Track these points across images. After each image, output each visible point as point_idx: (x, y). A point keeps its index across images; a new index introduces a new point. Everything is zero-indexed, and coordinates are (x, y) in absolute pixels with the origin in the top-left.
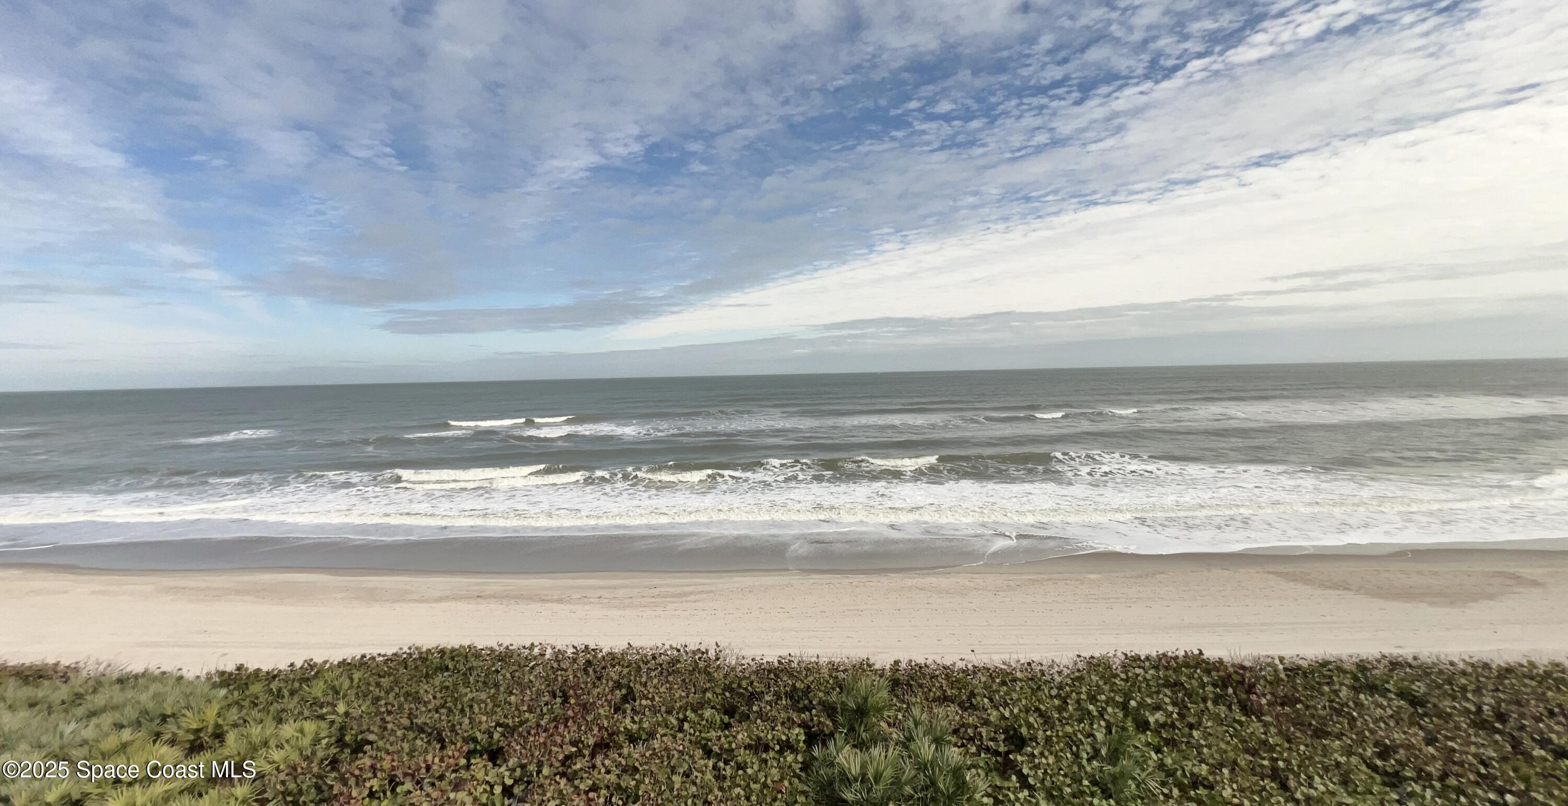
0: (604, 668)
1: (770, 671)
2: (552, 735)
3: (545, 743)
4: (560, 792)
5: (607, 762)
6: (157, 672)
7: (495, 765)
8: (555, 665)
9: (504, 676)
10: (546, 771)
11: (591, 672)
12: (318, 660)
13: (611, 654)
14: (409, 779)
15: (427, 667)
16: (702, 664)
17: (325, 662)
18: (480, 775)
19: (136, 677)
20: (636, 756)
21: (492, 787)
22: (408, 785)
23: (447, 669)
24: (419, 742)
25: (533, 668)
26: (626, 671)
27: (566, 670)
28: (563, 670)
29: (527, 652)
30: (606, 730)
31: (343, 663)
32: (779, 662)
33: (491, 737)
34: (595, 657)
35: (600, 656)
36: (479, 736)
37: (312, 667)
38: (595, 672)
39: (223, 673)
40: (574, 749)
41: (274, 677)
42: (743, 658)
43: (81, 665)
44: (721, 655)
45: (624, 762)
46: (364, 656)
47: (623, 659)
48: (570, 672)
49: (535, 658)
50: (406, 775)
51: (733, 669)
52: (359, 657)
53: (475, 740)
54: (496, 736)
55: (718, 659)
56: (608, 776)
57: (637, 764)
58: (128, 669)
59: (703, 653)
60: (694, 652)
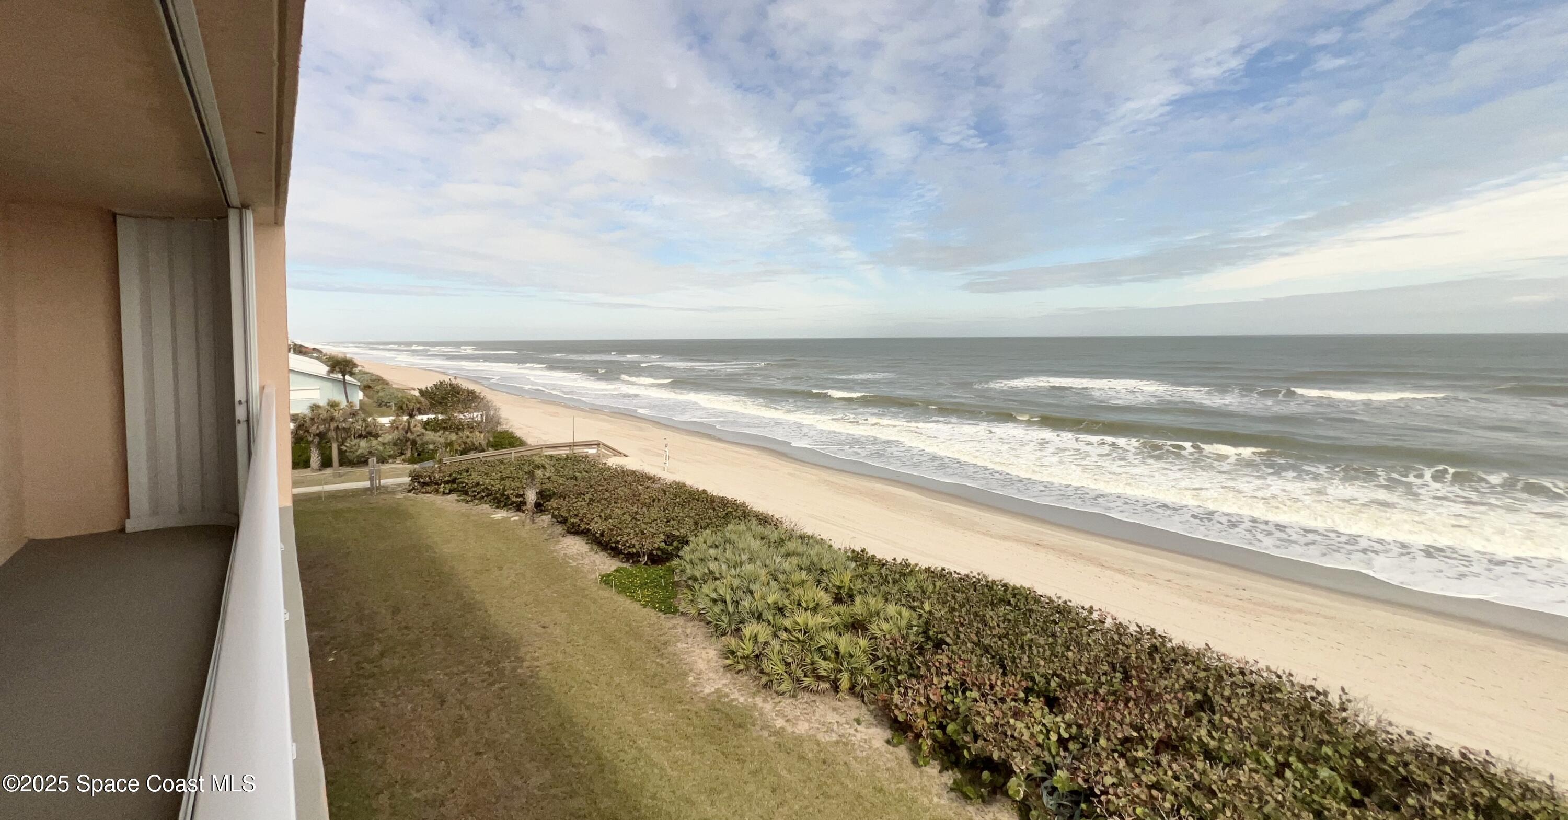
0: (1174, 661)
1: (1443, 761)
2: (1110, 708)
3: (1103, 714)
4: (1119, 772)
5: (1174, 765)
6: (819, 537)
7: (1051, 711)
8: (1116, 637)
9: (1063, 629)
10: (1103, 742)
11: (1158, 660)
12: (912, 562)
13: (1183, 648)
14: (975, 688)
15: (993, 596)
16: (1316, 707)
17: (917, 565)
18: (1038, 714)
19: (808, 537)
20: (1215, 777)
21: (1048, 731)
22: (975, 694)
23: (1009, 604)
24: (984, 659)
25: (1091, 631)
26: (1202, 674)
27: (1128, 647)
28: (1124, 645)
29: (1086, 613)
30: (1175, 730)
31: (928, 570)
32: (1463, 755)
33: (1048, 683)
34: (1163, 644)
35: (1169, 645)
36: (1037, 678)
37: (908, 565)
38: (1163, 661)
39: (853, 551)
40: (1135, 734)
41: (884, 565)
42: (1390, 724)
43: (783, 520)
44: (1350, 706)
45: (1197, 776)
46: (943, 569)
47: (1198, 659)
48: (1132, 650)
49: (1094, 622)
50: (974, 684)
51: (1371, 732)
52: (939, 569)
53: (1033, 679)
54: (1053, 684)
55: (1344, 710)
56: (1176, 783)
57: (1214, 787)
58: (805, 531)
59: (1318, 693)
60: (1303, 687)
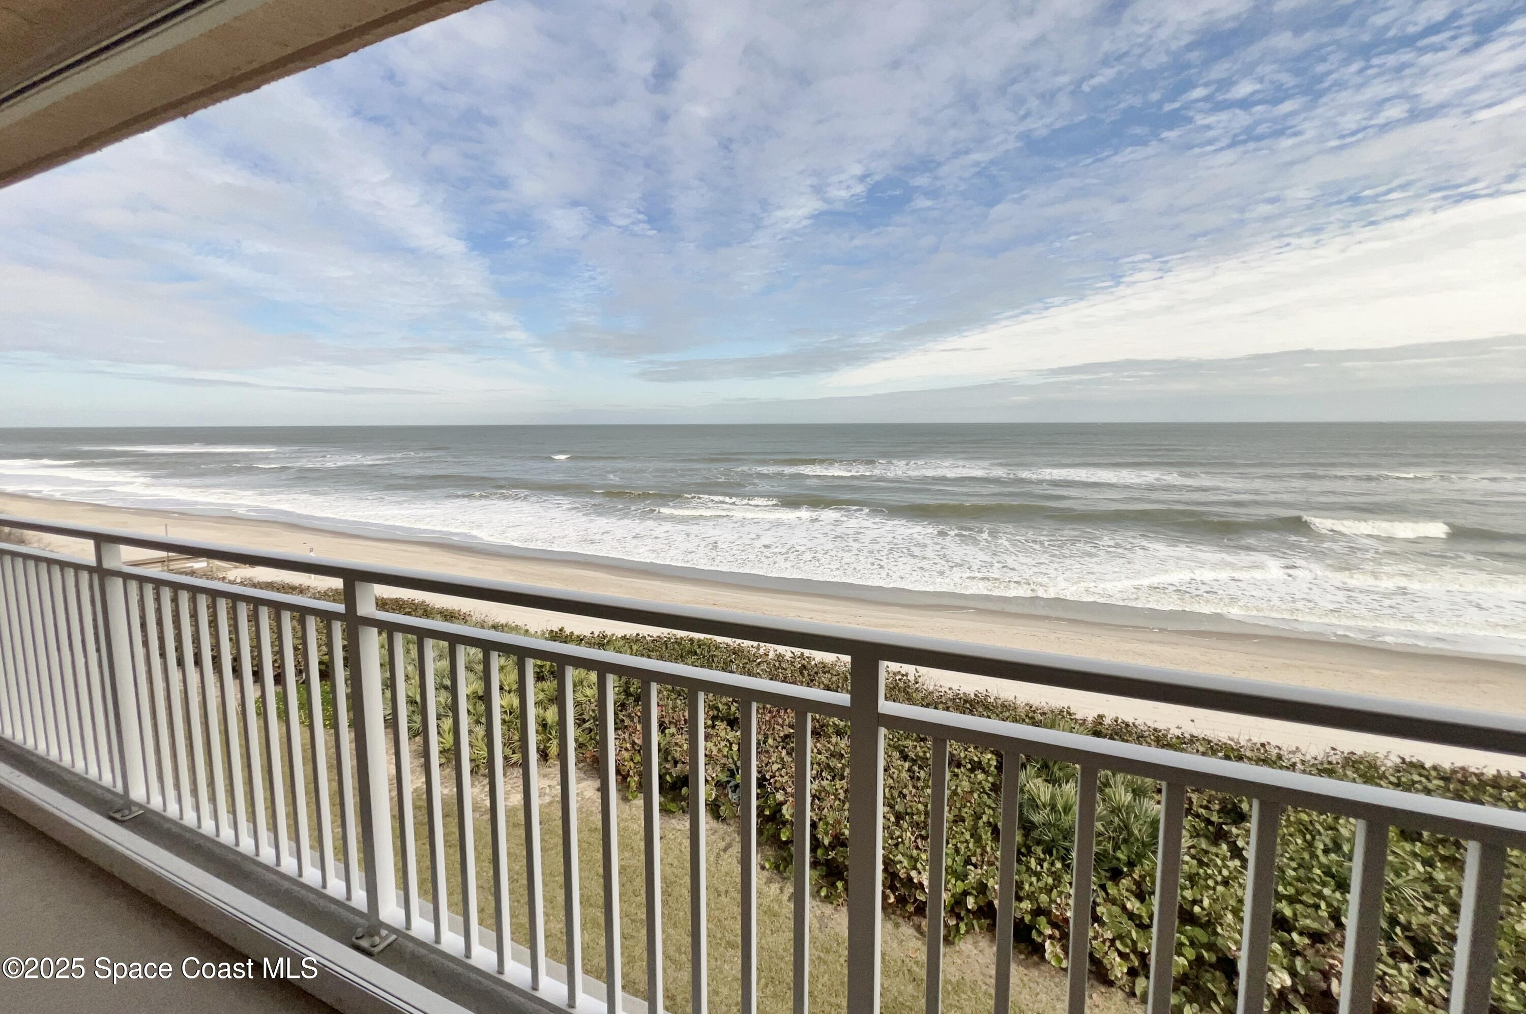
0: (816, 673)
1: (966, 701)
2: (775, 716)
3: (770, 721)
4: (782, 759)
5: (818, 745)
6: (513, 625)
7: (732, 729)
8: (777, 664)
10: (770, 741)
11: (806, 675)
12: (609, 633)
13: (822, 663)
14: (672, 726)
15: (682, 650)
16: (901, 685)
17: (613, 635)
18: (723, 734)
19: (502, 625)
20: (843, 746)
21: (731, 744)
22: (673, 730)
23: (696, 653)
24: (678, 702)
25: (759, 664)
26: (835, 678)
27: (785, 670)
28: (783, 668)
29: (755, 650)
30: (818, 721)
31: (624, 638)
32: (976, 695)
33: (730, 709)
34: (809, 663)
35: (813, 663)
36: (721, 706)
37: (605, 637)
38: (809, 675)
39: (552, 631)
40: (792, 731)
41: (582, 640)
42: (941, 686)
43: (472, 613)
44: (920, 680)
45: (832, 748)
46: (638, 635)
47: (832, 668)
48: (789, 672)
49: (761, 656)
50: (670, 722)
51: (931, 693)
52: (635, 635)
53: (717, 709)
54: (733, 709)
55: (917, 683)
56: (819, 756)
57: (843, 752)
58: (497, 621)
59: (903, 675)
60: (895, 674)
